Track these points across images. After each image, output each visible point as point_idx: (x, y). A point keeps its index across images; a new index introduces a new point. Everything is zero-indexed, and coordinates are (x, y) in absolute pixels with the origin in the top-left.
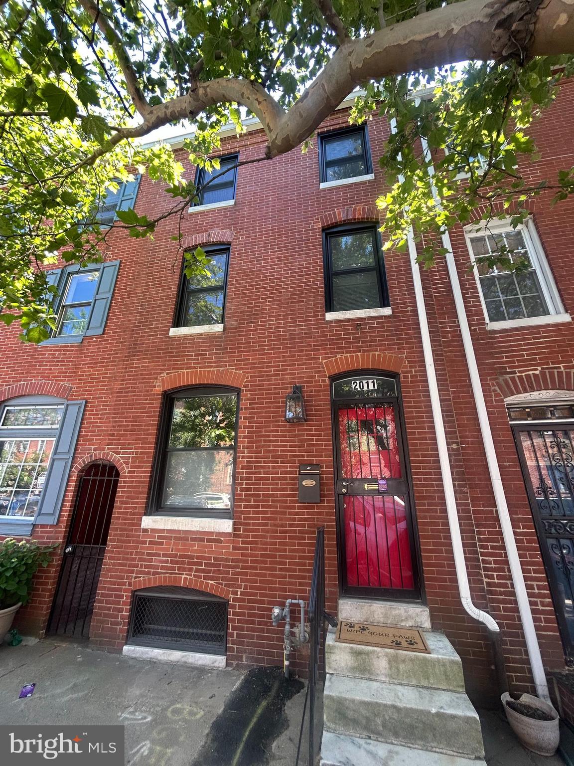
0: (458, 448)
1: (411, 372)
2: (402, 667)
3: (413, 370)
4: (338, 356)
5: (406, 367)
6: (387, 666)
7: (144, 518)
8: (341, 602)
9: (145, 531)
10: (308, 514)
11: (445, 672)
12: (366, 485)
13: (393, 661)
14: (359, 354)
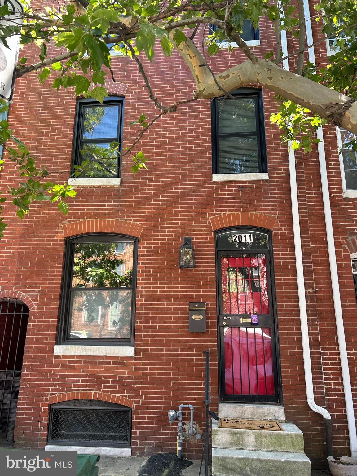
0: (314, 291)
1: (281, 230)
2: (264, 440)
3: (283, 228)
4: (222, 213)
5: (277, 225)
6: (254, 440)
7: (55, 346)
8: (220, 405)
9: (57, 357)
10: (196, 341)
11: (292, 441)
12: (241, 319)
13: (258, 438)
14: (240, 212)
